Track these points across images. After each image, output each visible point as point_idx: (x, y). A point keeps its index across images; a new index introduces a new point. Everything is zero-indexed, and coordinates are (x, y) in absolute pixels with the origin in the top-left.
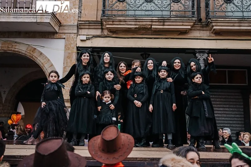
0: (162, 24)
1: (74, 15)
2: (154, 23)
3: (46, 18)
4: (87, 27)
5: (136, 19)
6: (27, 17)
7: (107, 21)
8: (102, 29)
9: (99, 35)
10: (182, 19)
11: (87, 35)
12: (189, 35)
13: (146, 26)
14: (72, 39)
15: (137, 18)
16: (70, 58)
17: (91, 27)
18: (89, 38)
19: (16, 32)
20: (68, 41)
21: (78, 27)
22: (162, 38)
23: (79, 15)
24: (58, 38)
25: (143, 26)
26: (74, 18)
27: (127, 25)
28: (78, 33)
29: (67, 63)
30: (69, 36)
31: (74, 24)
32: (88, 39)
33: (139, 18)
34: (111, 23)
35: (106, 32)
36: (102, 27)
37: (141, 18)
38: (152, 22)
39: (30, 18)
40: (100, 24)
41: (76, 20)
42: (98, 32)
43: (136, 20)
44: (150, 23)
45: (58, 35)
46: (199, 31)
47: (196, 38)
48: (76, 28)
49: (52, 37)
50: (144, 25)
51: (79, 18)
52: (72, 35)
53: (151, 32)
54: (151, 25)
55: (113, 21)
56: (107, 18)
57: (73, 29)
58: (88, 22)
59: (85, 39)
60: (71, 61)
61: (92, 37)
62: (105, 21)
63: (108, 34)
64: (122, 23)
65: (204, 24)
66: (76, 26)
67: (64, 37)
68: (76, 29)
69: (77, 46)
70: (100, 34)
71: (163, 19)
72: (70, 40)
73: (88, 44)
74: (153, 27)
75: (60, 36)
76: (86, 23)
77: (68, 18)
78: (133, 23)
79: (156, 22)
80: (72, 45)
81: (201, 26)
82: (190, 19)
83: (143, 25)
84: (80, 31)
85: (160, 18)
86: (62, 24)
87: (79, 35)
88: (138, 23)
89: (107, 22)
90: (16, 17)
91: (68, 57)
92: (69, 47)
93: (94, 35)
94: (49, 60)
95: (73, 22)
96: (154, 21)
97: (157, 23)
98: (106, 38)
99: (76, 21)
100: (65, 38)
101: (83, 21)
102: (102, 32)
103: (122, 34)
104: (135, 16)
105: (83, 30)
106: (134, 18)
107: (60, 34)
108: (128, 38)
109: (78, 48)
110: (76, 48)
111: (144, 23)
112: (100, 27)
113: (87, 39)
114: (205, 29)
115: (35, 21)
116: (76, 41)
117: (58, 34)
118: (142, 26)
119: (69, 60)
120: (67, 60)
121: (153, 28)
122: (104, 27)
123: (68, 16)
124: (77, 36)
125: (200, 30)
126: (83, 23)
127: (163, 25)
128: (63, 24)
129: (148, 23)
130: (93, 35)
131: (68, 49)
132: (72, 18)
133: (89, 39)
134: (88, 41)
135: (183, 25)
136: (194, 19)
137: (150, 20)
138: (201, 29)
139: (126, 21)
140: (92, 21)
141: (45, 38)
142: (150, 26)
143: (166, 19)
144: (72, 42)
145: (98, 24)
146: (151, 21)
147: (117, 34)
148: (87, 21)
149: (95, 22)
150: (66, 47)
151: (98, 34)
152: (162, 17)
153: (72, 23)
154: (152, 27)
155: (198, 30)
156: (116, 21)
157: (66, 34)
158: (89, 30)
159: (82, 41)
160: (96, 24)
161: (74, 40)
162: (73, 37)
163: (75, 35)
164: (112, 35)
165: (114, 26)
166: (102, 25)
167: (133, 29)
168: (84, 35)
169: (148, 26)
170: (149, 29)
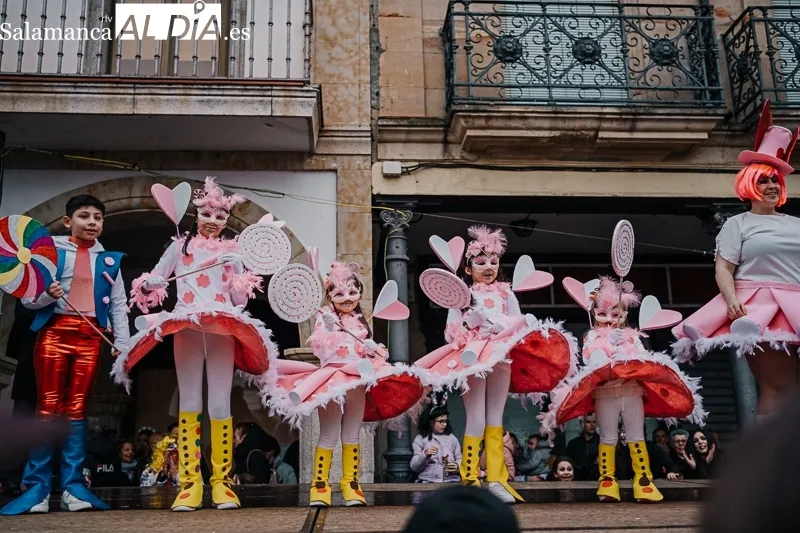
0: (628, 125)
1: (357, 102)
2: (606, 125)
3: (302, 104)
4: (403, 136)
5: (555, 110)
6: (243, 102)
7: (470, 117)
8: (446, 143)
9: (437, 160)
10: (688, 111)
11: (401, 161)
12: (694, 161)
13: (582, 134)
14: (359, 173)
15: (559, 109)
16: (355, 228)
17: (413, 137)
18: (407, 168)
19: (186, 151)
20: (345, 177)
21: (373, 136)
22: (619, 169)
23: (374, 102)
24: (315, 168)
25: (574, 133)
26: (360, 109)
27: (527, 129)
28: (374, 155)
29: (347, 243)
30: (349, 164)
31: (358, 129)
32: (406, 172)
33: (564, 109)
34: (482, 122)
35: (457, 153)
36: (446, 136)
37: (572, 110)
38: (600, 119)
39: (252, 102)
40: (443, 127)
41: (366, 115)
42: (435, 152)
43: (556, 115)
44: (595, 124)
45: (313, 162)
46: (722, 149)
48: (369, 139)
49: (298, 166)
50: (577, 130)
51: (374, 111)
52: (358, 161)
53: (588, 150)
54: (597, 130)
55: (488, 118)
56: (471, 108)
57: (360, 142)
58: (405, 122)
59: (399, 172)
60: (360, 236)
61: (420, 166)
62: (464, 117)
63: (462, 158)
64: (513, 124)
65: (737, 128)
66: (369, 134)
67: (334, 165)
68: (366, 142)
69: (375, 193)
70: (441, 158)
71: (633, 110)
72: (353, 175)
73: (407, 187)
74: (601, 134)
75: (321, 164)
76: (402, 123)
77: (340, 109)
78: (546, 124)
79: (611, 120)
80: (359, 191)
81: (729, 133)
82: (711, 112)
83: (573, 130)
84: (381, 147)
85: (624, 110)
86: (325, 128)
87: (379, 160)
88: (561, 124)
89: (470, 120)
90: (209, 101)
91: (350, 224)
92: (352, 194)
93: (424, 160)
94: (291, 235)
95: (357, 122)
96: (608, 116)
97: (615, 125)
98: (458, 170)
99: (365, 119)
100: (335, 171)
101: (391, 118)
102: (446, 150)
103: (506, 159)
104: (551, 101)
105: (389, 145)
106: (550, 109)
107: (318, 158)
108: (522, 169)
109: (377, 199)
110: (370, 197)
111: (577, 124)
112: (440, 137)
113: (403, 173)
114: (737, 142)
115: (269, 114)
116: (370, 178)
117: (315, 157)
118: (570, 133)
119: (353, 236)
120: (346, 235)
121: (602, 139)
122: (451, 138)
123: (341, 104)
124: (372, 163)
125: (724, 146)
126: (391, 123)
127: (632, 130)
128: (329, 128)
129: (589, 124)
130: (419, 161)
131: (347, 201)
132: (354, 111)
133: (409, 173)
134: (405, 180)
135: (686, 130)
136: (720, 111)
137: (597, 116)
138: (727, 142)
139: (526, 118)
140: (417, 118)
141: (275, 169)
142: (592, 133)
143: (642, 111)
144: (360, 182)
145: (436, 126)
146: (598, 119)
147: (492, 156)
148: (402, 118)
149: (428, 122)
150: (342, 196)
151: (434, 158)
152: (629, 107)
153: (355, 125)
154: (599, 136)
155: (719, 146)
156: (497, 117)
157: (338, 158)
158: (408, 145)
159: (388, 177)
160: (430, 126)
161: (362, 174)
162: (359, 165)
163: (365, 161)
164: (476, 160)
165: (489, 132)
166: (446, 132)
167: (545, 140)
168: (393, 160)
169: (587, 132)
170: (588, 143)
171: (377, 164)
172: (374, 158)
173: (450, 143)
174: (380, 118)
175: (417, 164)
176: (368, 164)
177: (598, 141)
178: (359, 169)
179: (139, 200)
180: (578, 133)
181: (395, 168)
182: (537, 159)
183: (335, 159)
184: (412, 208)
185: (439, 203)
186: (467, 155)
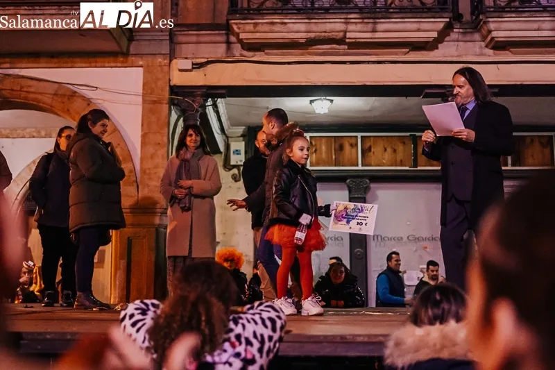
0: (370, 27)
2: (351, 27)
7: (240, 23)
8: (228, 43)
9: (222, 57)
10: (418, 15)
11: (193, 58)
12: (432, 54)
13: (333, 35)
14: (159, 68)
15: (311, 16)
16: (155, 112)
17: (202, 39)
18: (198, 64)
20: (149, 72)
21: (171, 39)
22: (368, 62)
23: (174, 11)
25: (327, 34)
27: (288, 32)
28: (172, 53)
29: (149, 124)
30: (152, 62)
31: (161, 34)
32: (196, 67)
33: (315, 15)
34: (251, 28)
35: (237, 50)
36: (228, 38)
37: (322, 16)
38: (347, 23)
40: (224, 31)
42: (219, 51)
43: (308, 20)
44: (343, 27)
46: (456, 43)
47: (450, 59)
48: (168, 41)
50: (328, 32)
51: (174, 19)
52: (160, 59)
54: (345, 32)
55: (256, 24)
56: (241, 16)
57: (161, 44)
58: (194, 28)
59: (190, 67)
60: (158, 119)
61: (208, 62)
62: (236, 24)
63: (242, 55)
64: (275, 28)
65: (467, 26)
66: (168, 37)
67: (140, 63)
68: (166, 44)
69: (172, 84)
70: (224, 55)
71: (372, 15)
72: (155, 71)
73: (198, 79)
74: (349, 35)
75: (130, 62)
76: (192, 29)
78: (302, 28)
79: (355, 23)
80: (159, 83)
81: (461, 30)
83: (324, 32)
84: (177, 48)
85: (365, 15)
86: (134, 34)
87: (176, 58)
88: (315, 28)
89: (241, 26)
92: (153, 86)
93: (211, 58)
96: (352, 21)
97: (359, 27)
98: (238, 64)
100: (141, 66)
101: (183, 25)
102: (229, 49)
105: (183, 46)
106: (303, 16)
107: (130, 57)
108: (289, 63)
109: (174, 90)
110: (168, 88)
111: (328, 27)
112: (224, 39)
113: (193, 68)
114: (469, 38)
116: (169, 72)
118: (323, 34)
119: (153, 119)
120: (149, 118)
121: (349, 39)
124: (171, 61)
125: (457, 41)
126: (183, 29)
127: (374, 31)
128: (137, 33)
129: (338, 27)
130: (208, 58)
131: (149, 91)
132: (157, 19)
133: (199, 68)
134: (194, 73)
135: (418, 30)
136: (446, 14)
137: (342, 20)
138: (461, 37)
139: (285, 23)
141: (96, 66)
142: (342, 34)
143: (380, 15)
144: (160, 76)
145: (219, 30)
146: (344, 23)
148: (192, 24)
149: (213, 27)
150: (146, 87)
151: (219, 55)
152: (369, 12)
153: (158, 30)
154: (347, 37)
155: (454, 41)
156: (261, 23)
158: (199, 45)
159: (182, 71)
160: (214, 30)
161: (162, 70)
162: (160, 62)
163: (164, 60)
164: (252, 57)
165: (258, 35)
166: (227, 35)
167: (303, 41)
168: (186, 58)
169: (337, 33)
170: (341, 41)
171: (174, 61)
172: (172, 56)
173: (231, 43)
175: (206, 60)
176: (167, 61)
177: (347, 40)
178: (160, 66)
180: (330, 34)
181: (187, 64)
182: (302, 55)
183: (142, 58)
184: (202, 96)
185: (223, 91)
186: (245, 53)
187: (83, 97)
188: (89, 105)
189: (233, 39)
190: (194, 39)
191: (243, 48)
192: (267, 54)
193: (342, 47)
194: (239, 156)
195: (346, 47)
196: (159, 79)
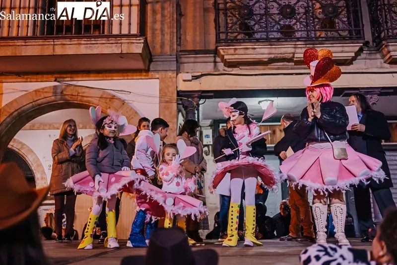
1: (169, 43)
2: (298, 50)
3: (136, 46)
5: (270, 44)
6: (107, 46)
7: (225, 49)
8: (215, 62)
9: (211, 72)
10: (343, 42)
11: (192, 73)
13: (286, 56)
14: (170, 79)
15: (272, 43)
16: (168, 108)
17: (198, 60)
18: (195, 76)
20: (163, 82)
21: (177, 60)
23: (178, 42)
24: (148, 78)
25: (282, 56)
26: (170, 47)
27: (257, 54)
28: (178, 69)
29: (164, 116)
30: (165, 75)
31: (171, 57)
32: (195, 78)
33: (276, 43)
34: (232, 52)
35: (221, 66)
36: (215, 59)
37: (279, 43)
38: (296, 48)
39: (111, 47)
40: (213, 54)
41: (174, 49)
42: (210, 68)
43: (271, 47)
44: (293, 50)
46: (365, 61)
47: (361, 71)
49: (139, 77)
51: (178, 47)
52: (170, 74)
54: (294, 54)
55: (235, 49)
56: (226, 44)
57: (170, 64)
58: (193, 53)
59: (191, 78)
60: (170, 113)
62: (223, 49)
63: (224, 70)
64: (248, 52)
65: (372, 49)
66: (175, 60)
67: (157, 76)
68: (174, 63)
69: (178, 90)
70: (212, 70)
71: (312, 43)
72: (167, 81)
73: (195, 86)
74: (296, 55)
75: (151, 75)
78: (266, 51)
79: (301, 48)
80: (171, 89)
81: (368, 52)
82: (356, 42)
84: (182, 66)
85: (307, 43)
86: (153, 57)
87: (181, 73)
88: (274, 51)
90: (90, 47)
92: (166, 91)
93: (204, 72)
94: (136, 112)
95: (169, 53)
96: (299, 46)
98: (221, 76)
99: (173, 52)
100: (158, 79)
101: (186, 51)
102: (215, 66)
104: (268, 39)
105: (186, 65)
106: (267, 43)
108: (256, 75)
109: (180, 94)
110: (176, 92)
111: (283, 51)
112: (212, 59)
113: (193, 79)
114: (373, 57)
115: (120, 52)
116: (176, 81)
118: (280, 55)
119: (167, 112)
120: (164, 112)
123: (161, 44)
124: (177, 75)
125: (366, 59)
126: (186, 53)
128: (155, 57)
129: (289, 50)
130: (201, 72)
131: (164, 94)
132: (168, 48)
134: (194, 82)
135: (342, 52)
136: (360, 41)
138: (368, 57)
140: (200, 50)
141: (127, 79)
142: (291, 55)
143: (317, 43)
144: (171, 84)
145: (210, 54)
146: (294, 47)
148: (192, 51)
149: (205, 52)
150: (162, 92)
151: (209, 70)
152: (310, 41)
153: (169, 55)
154: (295, 57)
155: (363, 59)
156: (240, 49)
158: (196, 64)
159: (185, 81)
160: (206, 54)
161: (172, 80)
162: (170, 75)
163: (173, 74)
164: (231, 71)
165: (236, 56)
166: (215, 57)
167: (266, 60)
168: (187, 73)
169: (288, 55)
170: (290, 60)
171: (180, 75)
172: (178, 71)
173: (217, 62)
174: (181, 51)
175: (201, 74)
176: (175, 75)
177: (295, 59)
179: (60, 96)
180: (284, 55)
181: (189, 77)
182: (264, 69)
183: (158, 73)
184: (198, 97)
185: (212, 94)
186: (226, 68)
187: (119, 99)
188: (123, 104)
189: (218, 59)
190: (192, 60)
191: (225, 65)
192: (240, 69)
193: (290, 64)
194: (208, 139)
195: (293, 64)
196: (170, 87)
